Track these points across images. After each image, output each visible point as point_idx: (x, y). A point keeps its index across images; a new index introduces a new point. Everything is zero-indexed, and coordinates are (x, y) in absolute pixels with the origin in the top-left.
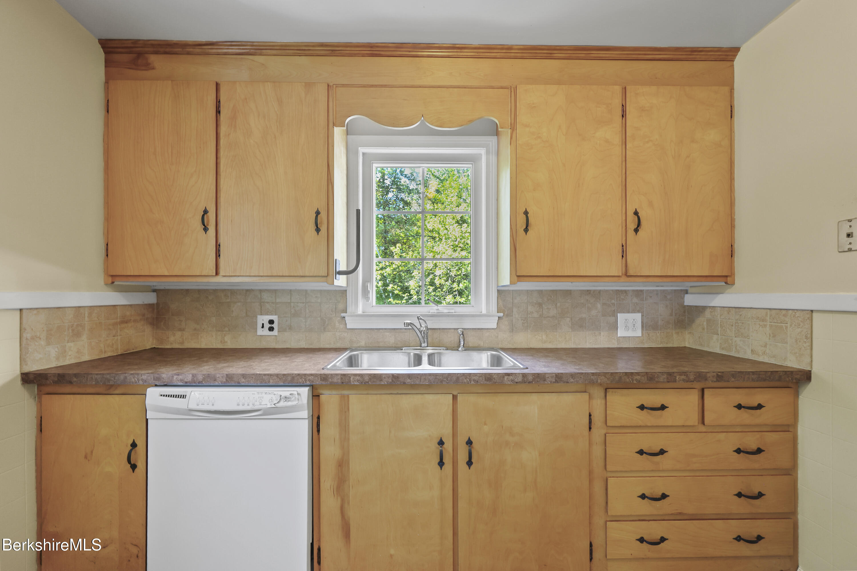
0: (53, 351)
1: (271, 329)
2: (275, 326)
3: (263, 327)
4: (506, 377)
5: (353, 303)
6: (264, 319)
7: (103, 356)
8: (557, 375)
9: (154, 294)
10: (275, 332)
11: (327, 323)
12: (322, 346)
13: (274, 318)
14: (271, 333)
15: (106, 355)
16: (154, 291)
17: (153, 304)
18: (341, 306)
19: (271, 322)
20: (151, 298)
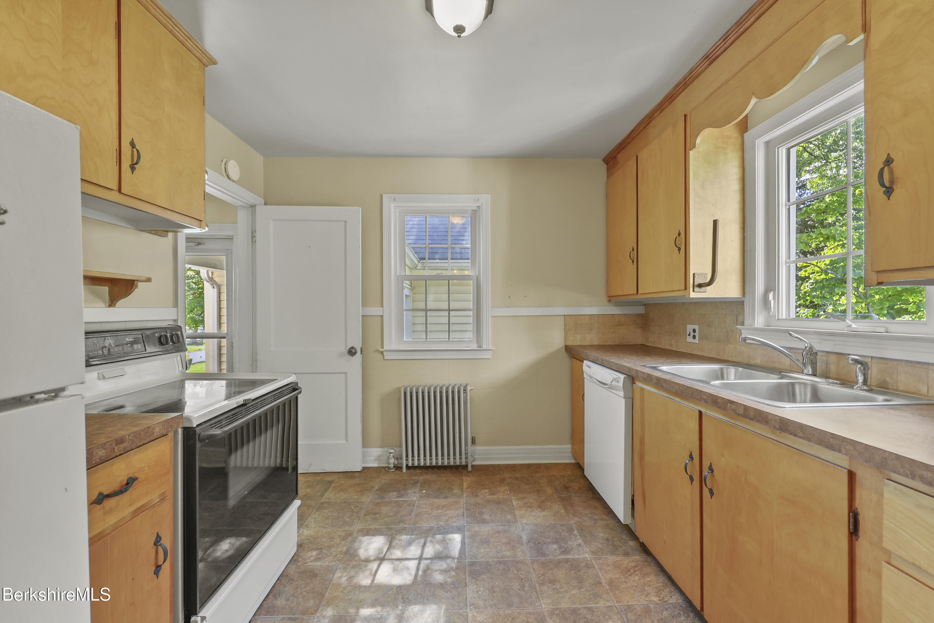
0: (578, 337)
1: (694, 337)
2: (697, 334)
3: (689, 335)
4: (729, 405)
5: (750, 315)
6: (690, 328)
7: (605, 344)
8: (781, 419)
9: (644, 307)
10: (696, 341)
11: (730, 335)
12: (726, 358)
13: (697, 327)
14: (694, 341)
15: (607, 344)
16: (644, 305)
17: (643, 314)
18: (740, 318)
19: (694, 331)
20: (641, 310)
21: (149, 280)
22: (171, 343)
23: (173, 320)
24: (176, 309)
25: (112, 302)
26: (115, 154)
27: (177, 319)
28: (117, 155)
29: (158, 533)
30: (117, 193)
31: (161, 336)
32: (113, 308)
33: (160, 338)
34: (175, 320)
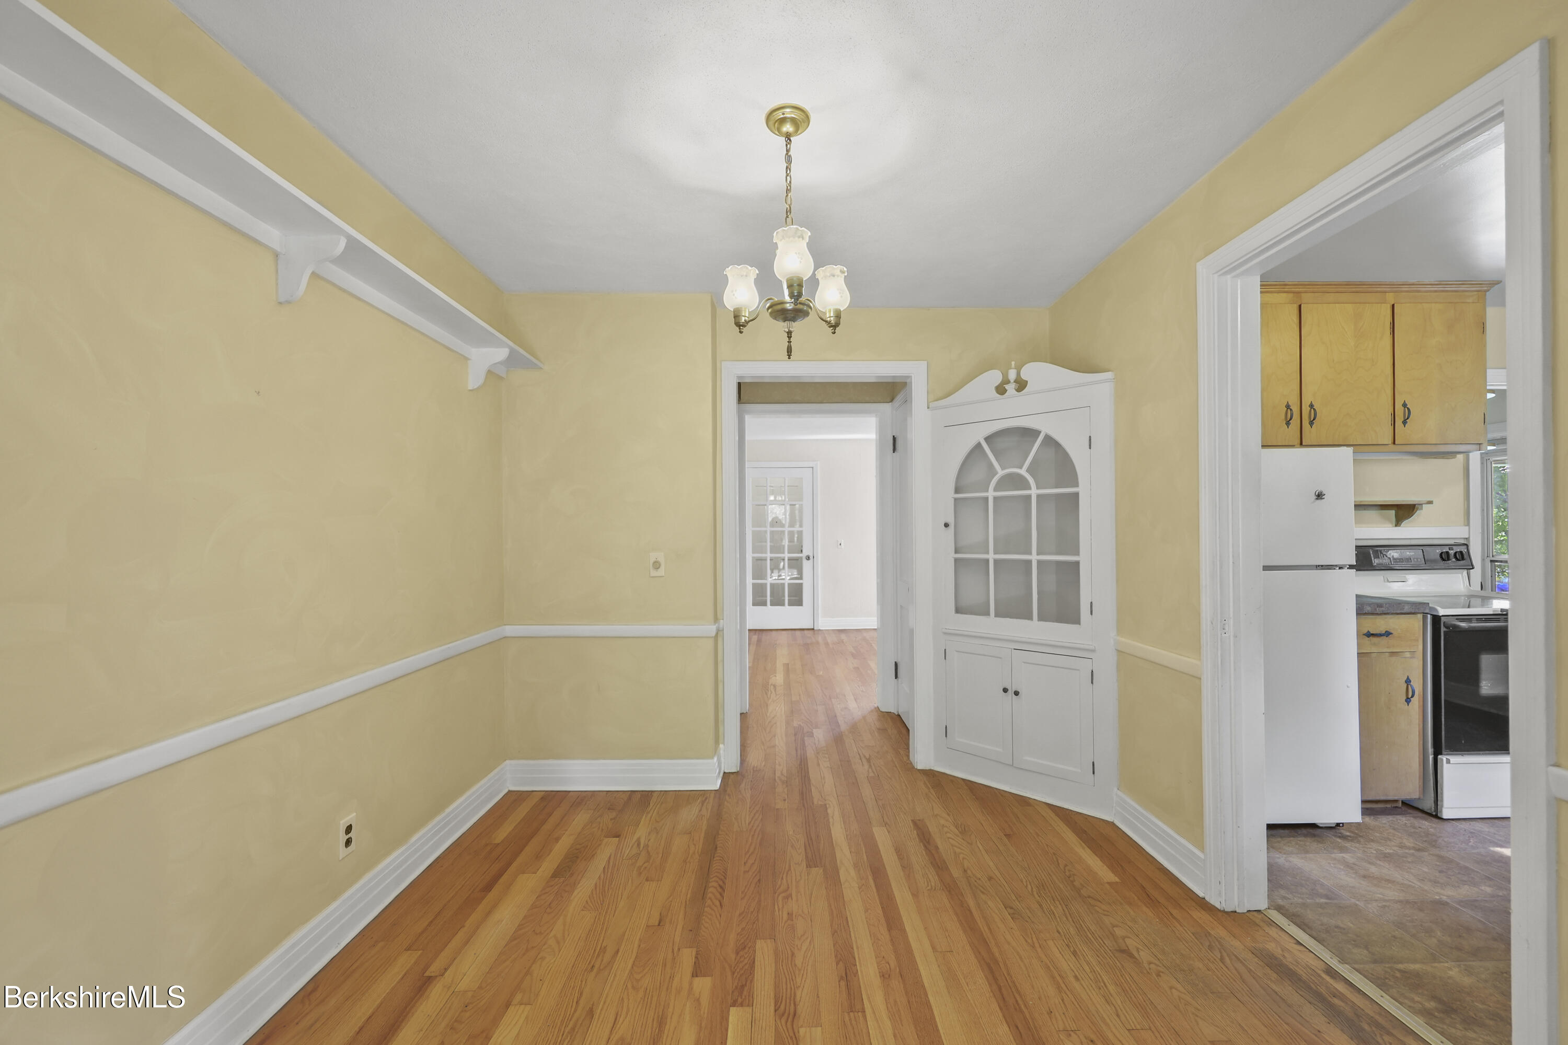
21: (1430, 502)
22: (1454, 560)
23: (1464, 538)
24: (1467, 527)
25: (1398, 522)
26: (1390, 418)
27: (1469, 538)
28: (1392, 419)
29: (1408, 677)
30: (1393, 445)
31: (1442, 553)
32: (1399, 528)
33: (1441, 555)
34: (1467, 538)
